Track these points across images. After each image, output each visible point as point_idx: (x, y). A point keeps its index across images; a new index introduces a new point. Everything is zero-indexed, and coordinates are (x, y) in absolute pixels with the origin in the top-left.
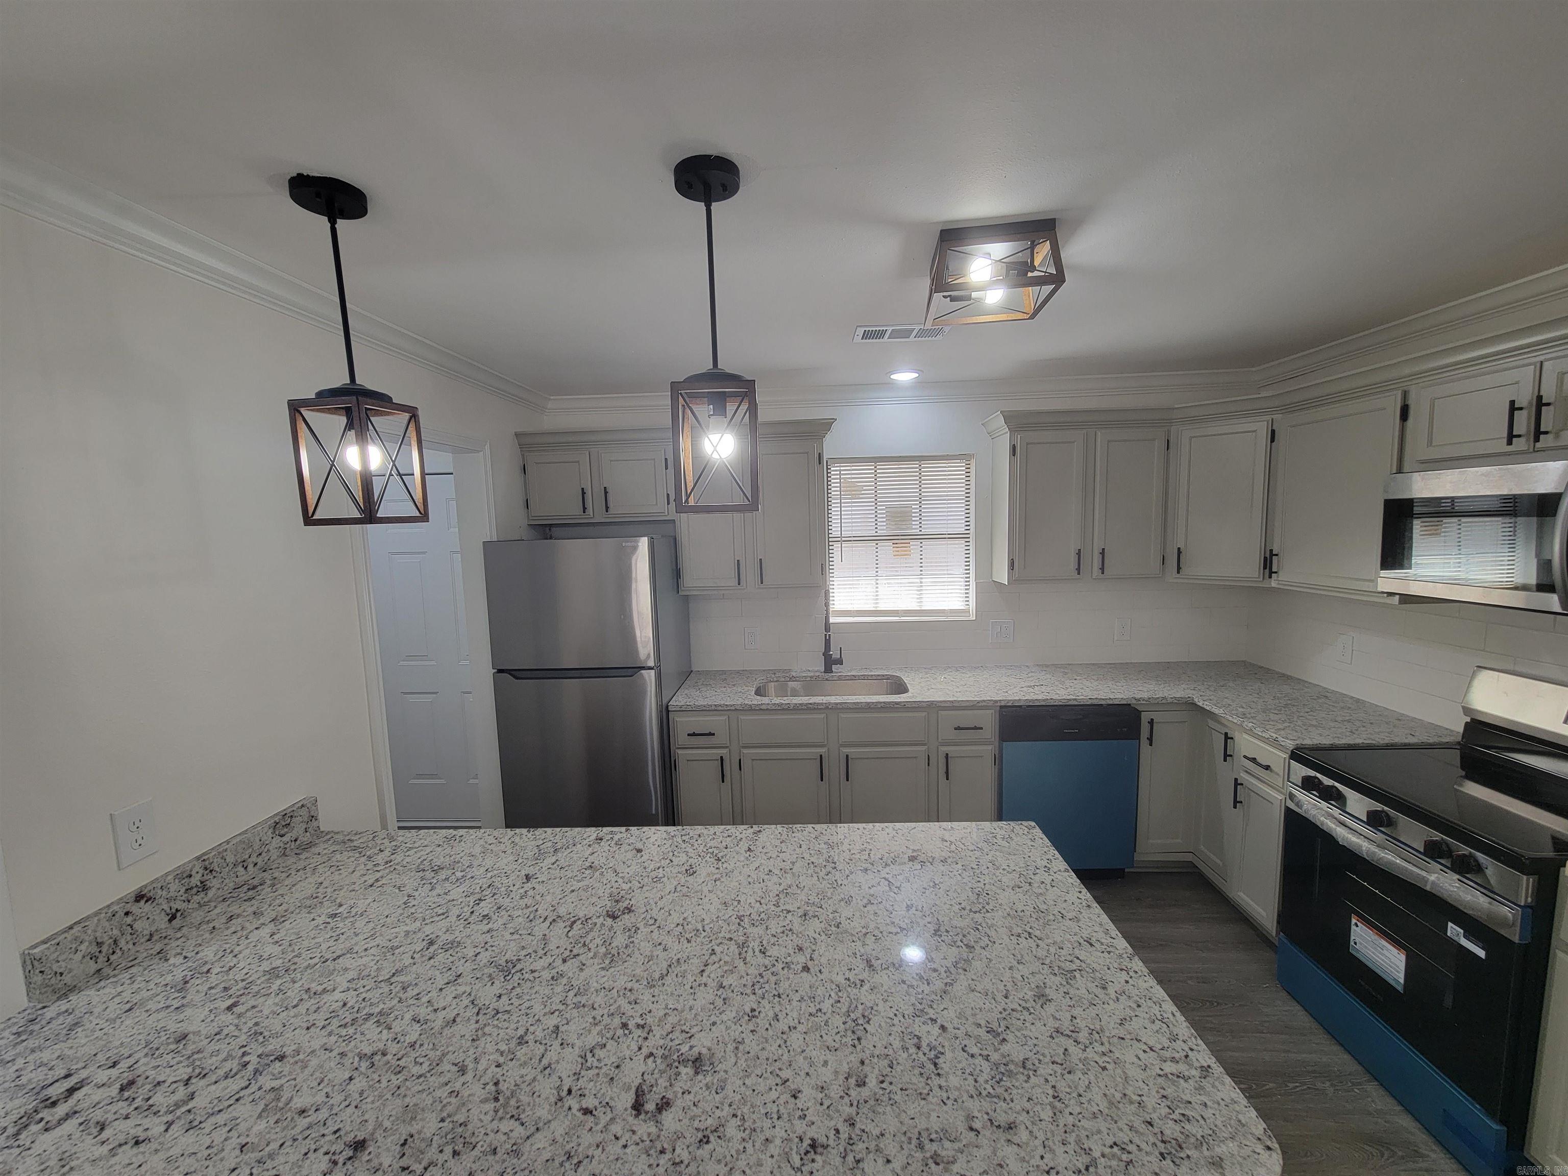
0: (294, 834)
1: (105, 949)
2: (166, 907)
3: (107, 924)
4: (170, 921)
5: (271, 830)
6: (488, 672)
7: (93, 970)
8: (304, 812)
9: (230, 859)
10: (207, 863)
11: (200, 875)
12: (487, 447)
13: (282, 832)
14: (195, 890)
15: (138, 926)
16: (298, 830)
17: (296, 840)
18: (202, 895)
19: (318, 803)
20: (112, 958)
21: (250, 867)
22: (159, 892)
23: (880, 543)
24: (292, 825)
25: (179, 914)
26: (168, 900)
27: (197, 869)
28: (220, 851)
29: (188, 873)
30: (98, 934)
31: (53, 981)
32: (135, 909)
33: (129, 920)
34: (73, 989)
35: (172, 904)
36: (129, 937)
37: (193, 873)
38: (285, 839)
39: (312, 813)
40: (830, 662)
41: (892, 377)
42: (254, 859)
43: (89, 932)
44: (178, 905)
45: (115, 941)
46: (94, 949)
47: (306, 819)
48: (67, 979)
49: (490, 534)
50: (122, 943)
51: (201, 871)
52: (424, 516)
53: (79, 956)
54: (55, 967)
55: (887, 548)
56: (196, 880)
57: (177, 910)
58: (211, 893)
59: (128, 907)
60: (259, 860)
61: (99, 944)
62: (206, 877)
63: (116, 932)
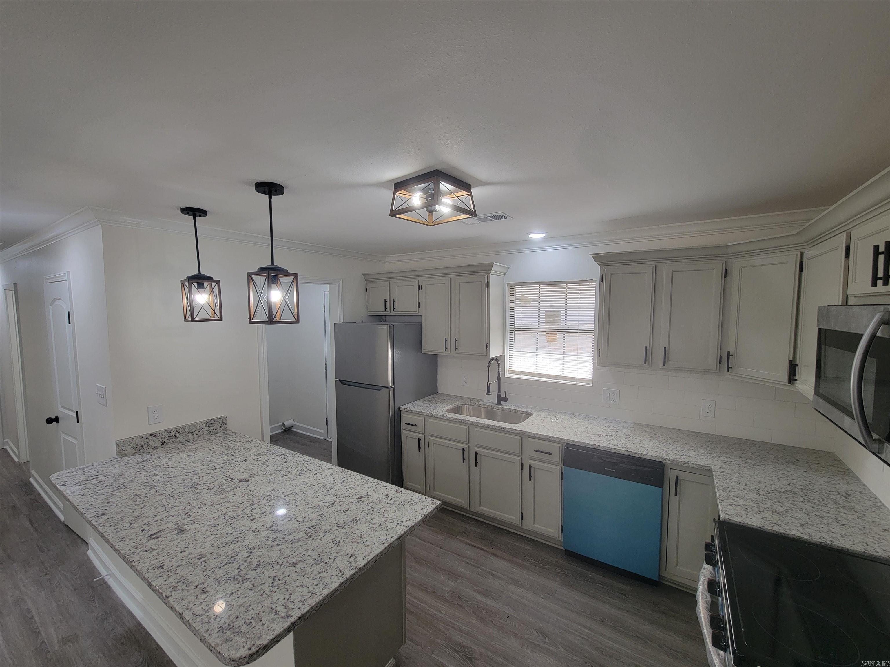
0: (215, 428)
1: (138, 447)
2: (161, 440)
3: (140, 440)
4: (162, 445)
5: (205, 424)
6: (332, 380)
7: (134, 452)
8: (219, 420)
9: (187, 430)
10: (177, 429)
11: (174, 433)
12: (341, 282)
13: (210, 426)
14: (172, 437)
15: (150, 443)
16: (217, 426)
17: (215, 430)
18: (175, 439)
19: (227, 419)
20: (140, 450)
21: (195, 435)
22: (159, 435)
23: (540, 333)
24: (214, 424)
25: (165, 443)
26: (162, 438)
27: (173, 430)
28: (183, 428)
29: (170, 431)
30: (137, 442)
31: (121, 452)
32: (150, 437)
33: (147, 440)
34: (126, 455)
35: (163, 439)
36: (147, 446)
37: (172, 431)
38: (211, 428)
39: (224, 422)
40: (501, 399)
41: (530, 236)
42: (196, 432)
43: (134, 440)
44: (165, 440)
45: (142, 446)
46: (135, 446)
47: (221, 423)
48: (126, 452)
49: (339, 319)
50: (144, 447)
51: (175, 432)
52: (221, 319)
53: (130, 447)
54: (122, 447)
55: (543, 336)
56: (172, 434)
57: (165, 442)
58: (178, 440)
59: (147, 436)
60: (199, 433)
61: (137, 445)
62: (176, 434)
63: (142, 443)
